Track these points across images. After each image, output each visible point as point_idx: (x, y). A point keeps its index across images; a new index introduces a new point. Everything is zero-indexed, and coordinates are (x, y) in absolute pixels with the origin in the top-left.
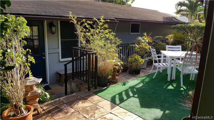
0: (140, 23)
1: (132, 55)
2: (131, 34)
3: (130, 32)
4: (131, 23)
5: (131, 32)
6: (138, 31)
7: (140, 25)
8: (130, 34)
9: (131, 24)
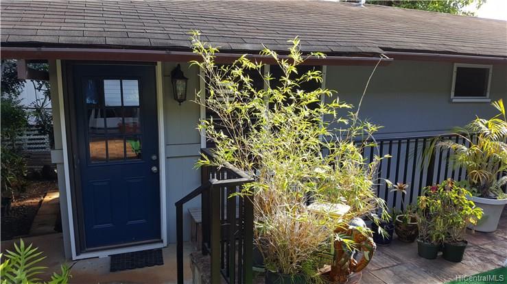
0: (490, 67)
1: (438, 183)
2: (454, 100)
3: (453, 94)
4: (456, 65)
5: (456, 95)
6: (481, 93)
7: (491, 71)
8: (450, 101)
9: (455, 69)
